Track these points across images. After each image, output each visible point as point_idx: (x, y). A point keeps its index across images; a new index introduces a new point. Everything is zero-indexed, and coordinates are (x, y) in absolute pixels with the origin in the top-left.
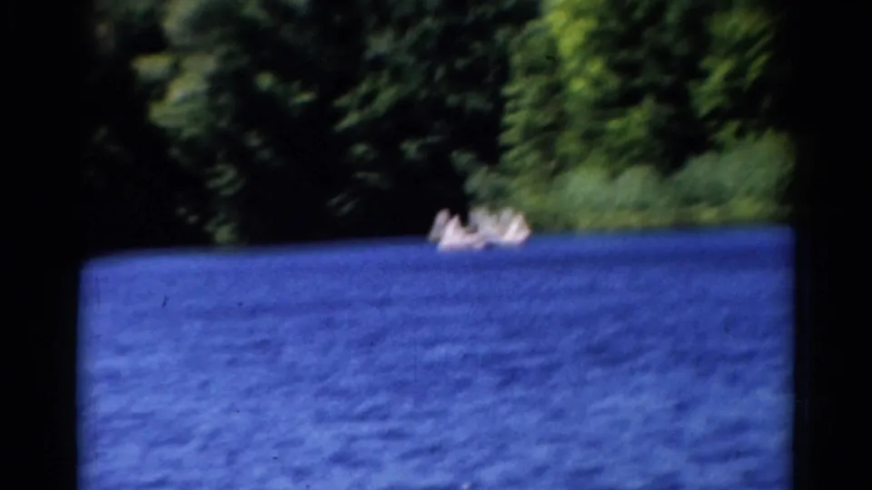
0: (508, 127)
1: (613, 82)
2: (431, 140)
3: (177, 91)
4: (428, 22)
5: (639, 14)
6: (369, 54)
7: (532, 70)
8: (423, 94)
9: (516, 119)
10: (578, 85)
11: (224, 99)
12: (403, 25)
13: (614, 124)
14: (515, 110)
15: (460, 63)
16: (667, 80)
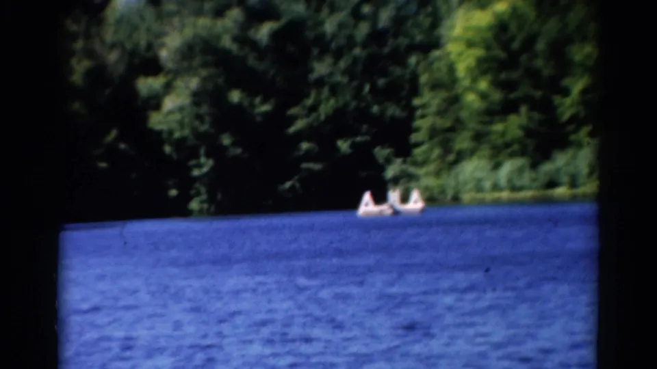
0: (417, 130)
1: (497, 96)
2: (359, 139)
3: (169, 103)
4: (357, 51)
5: (516, 45)
6: (313, 77)
7: (435, 86)
8: (354, 104)
9: (423, 124)
10: (471, 98)
11: (204, 109)
12: (338, 55)
13: (498, 127)
14: (423, 117)
15: (381, 82)
16: (538, 94)
